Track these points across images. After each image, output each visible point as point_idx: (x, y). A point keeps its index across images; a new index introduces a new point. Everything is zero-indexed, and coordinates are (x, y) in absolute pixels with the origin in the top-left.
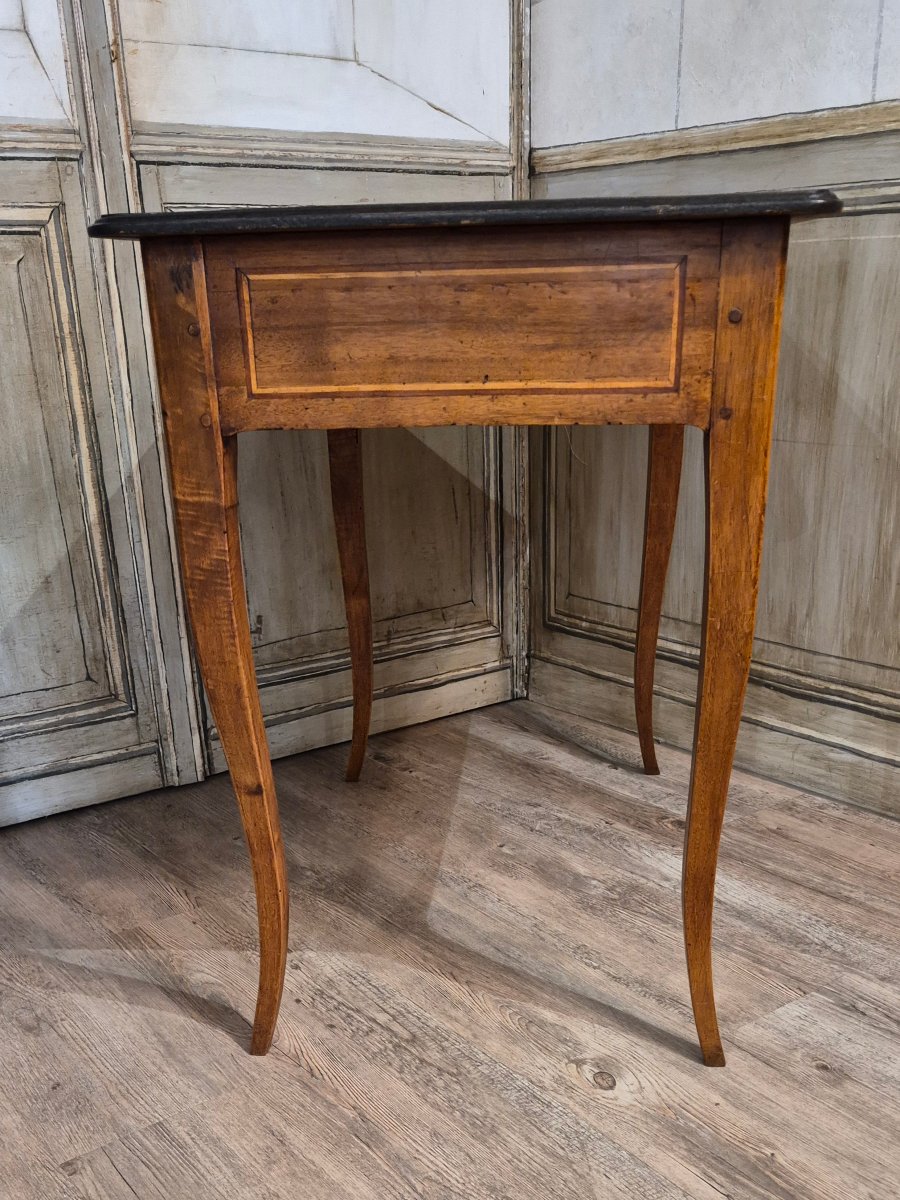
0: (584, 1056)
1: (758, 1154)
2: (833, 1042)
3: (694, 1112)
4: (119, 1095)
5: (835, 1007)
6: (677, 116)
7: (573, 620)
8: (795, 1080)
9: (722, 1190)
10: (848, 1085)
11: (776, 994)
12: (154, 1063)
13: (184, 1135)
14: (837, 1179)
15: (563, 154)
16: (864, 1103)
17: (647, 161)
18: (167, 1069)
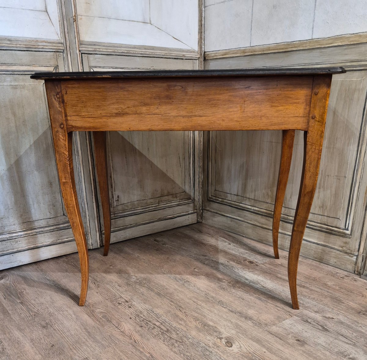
0: (222, 336)
3: (257, 354)
4: (73, 349)
5: (301, 321)
7: (216, 198)
11: (282, 317)
12: (84, 338)
15: (214, 53)
18: (88, 340)
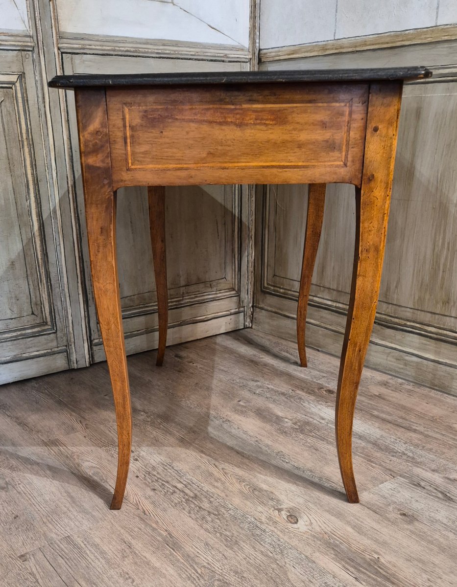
0: (282, 507)
1: (371, 557)
2: (408, 502)
3: (338, 536)
4: (48, 522)
5: (409, 484)
6: (335, 33)
7: (276, 288)
8: (390, 521)
9: (353, 575)
10: (416, 523)
11: (379, 477)
12: (65, 506)
13: (81, 543)
14: (411, 571)
15: (276, 52)
16: (425, 533)
17: (319, 56)
18: (72, 509)
